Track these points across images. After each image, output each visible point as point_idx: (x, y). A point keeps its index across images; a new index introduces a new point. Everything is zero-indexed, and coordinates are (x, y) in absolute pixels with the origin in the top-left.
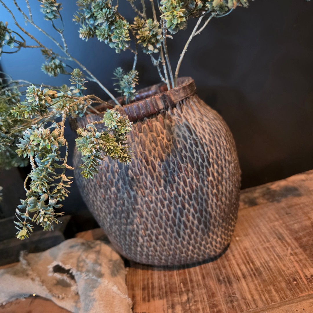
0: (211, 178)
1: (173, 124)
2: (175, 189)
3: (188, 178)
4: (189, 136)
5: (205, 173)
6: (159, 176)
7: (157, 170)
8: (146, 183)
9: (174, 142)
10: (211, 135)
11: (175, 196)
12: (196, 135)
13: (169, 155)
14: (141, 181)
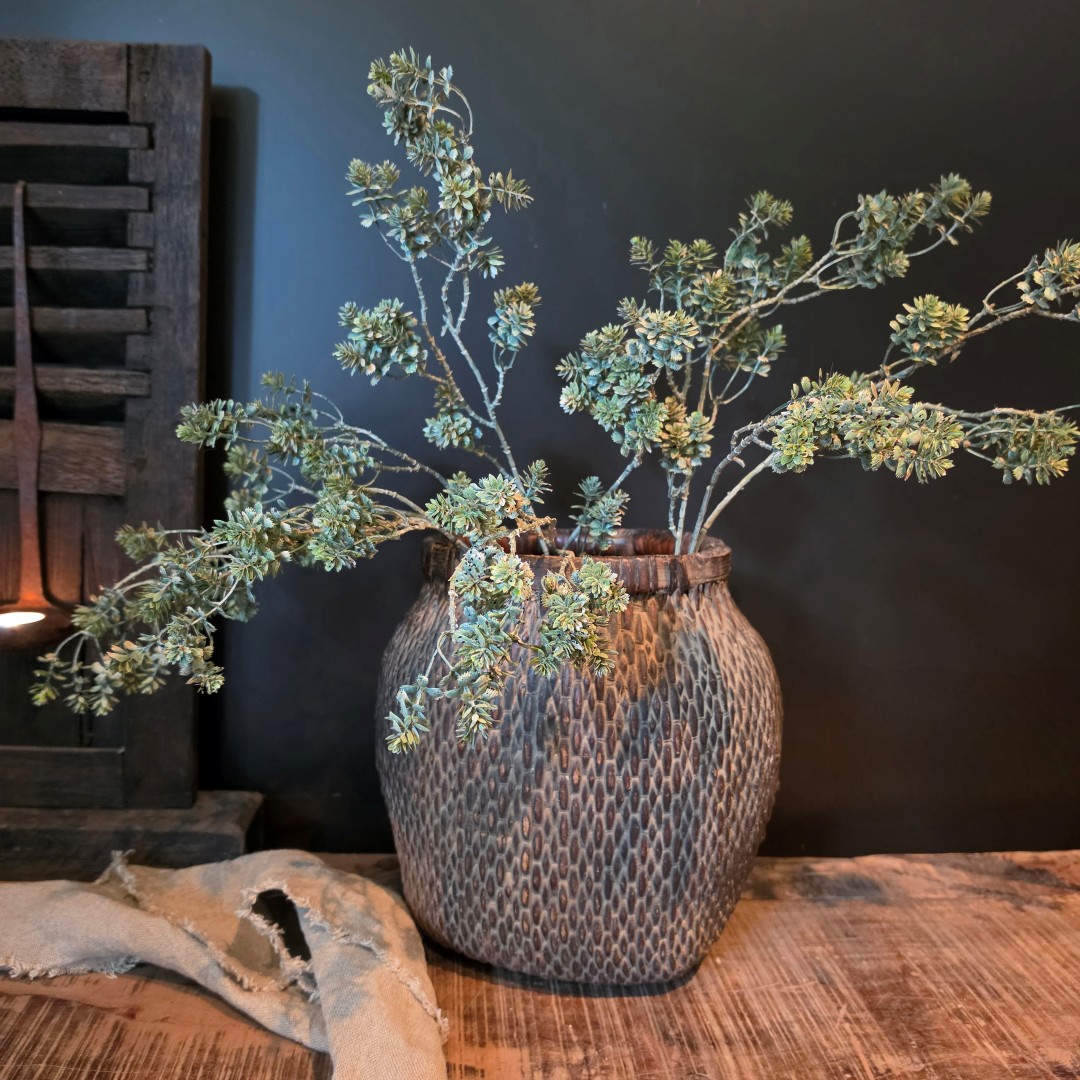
0: (722, 772)
1: (676, 627)
2: (640, 772)
3: (677, 756)
4: (703, 664)
5: (714, 756)
6: (615, 730)
7: (615, 717)
8: (580, 740)
9: (671, 665)
10: (746, 677)
11: (635, 787)
12: (718, 667)
13: (652, 690)
14: (570, 731)
